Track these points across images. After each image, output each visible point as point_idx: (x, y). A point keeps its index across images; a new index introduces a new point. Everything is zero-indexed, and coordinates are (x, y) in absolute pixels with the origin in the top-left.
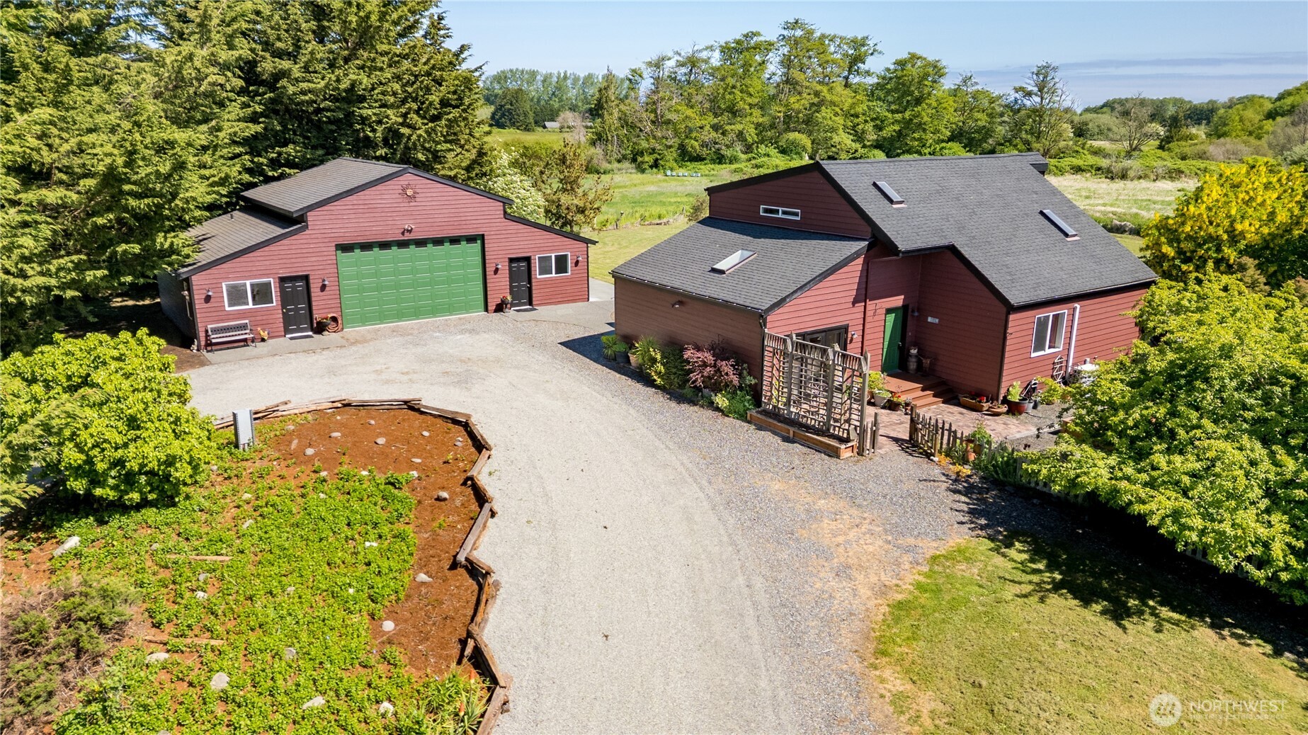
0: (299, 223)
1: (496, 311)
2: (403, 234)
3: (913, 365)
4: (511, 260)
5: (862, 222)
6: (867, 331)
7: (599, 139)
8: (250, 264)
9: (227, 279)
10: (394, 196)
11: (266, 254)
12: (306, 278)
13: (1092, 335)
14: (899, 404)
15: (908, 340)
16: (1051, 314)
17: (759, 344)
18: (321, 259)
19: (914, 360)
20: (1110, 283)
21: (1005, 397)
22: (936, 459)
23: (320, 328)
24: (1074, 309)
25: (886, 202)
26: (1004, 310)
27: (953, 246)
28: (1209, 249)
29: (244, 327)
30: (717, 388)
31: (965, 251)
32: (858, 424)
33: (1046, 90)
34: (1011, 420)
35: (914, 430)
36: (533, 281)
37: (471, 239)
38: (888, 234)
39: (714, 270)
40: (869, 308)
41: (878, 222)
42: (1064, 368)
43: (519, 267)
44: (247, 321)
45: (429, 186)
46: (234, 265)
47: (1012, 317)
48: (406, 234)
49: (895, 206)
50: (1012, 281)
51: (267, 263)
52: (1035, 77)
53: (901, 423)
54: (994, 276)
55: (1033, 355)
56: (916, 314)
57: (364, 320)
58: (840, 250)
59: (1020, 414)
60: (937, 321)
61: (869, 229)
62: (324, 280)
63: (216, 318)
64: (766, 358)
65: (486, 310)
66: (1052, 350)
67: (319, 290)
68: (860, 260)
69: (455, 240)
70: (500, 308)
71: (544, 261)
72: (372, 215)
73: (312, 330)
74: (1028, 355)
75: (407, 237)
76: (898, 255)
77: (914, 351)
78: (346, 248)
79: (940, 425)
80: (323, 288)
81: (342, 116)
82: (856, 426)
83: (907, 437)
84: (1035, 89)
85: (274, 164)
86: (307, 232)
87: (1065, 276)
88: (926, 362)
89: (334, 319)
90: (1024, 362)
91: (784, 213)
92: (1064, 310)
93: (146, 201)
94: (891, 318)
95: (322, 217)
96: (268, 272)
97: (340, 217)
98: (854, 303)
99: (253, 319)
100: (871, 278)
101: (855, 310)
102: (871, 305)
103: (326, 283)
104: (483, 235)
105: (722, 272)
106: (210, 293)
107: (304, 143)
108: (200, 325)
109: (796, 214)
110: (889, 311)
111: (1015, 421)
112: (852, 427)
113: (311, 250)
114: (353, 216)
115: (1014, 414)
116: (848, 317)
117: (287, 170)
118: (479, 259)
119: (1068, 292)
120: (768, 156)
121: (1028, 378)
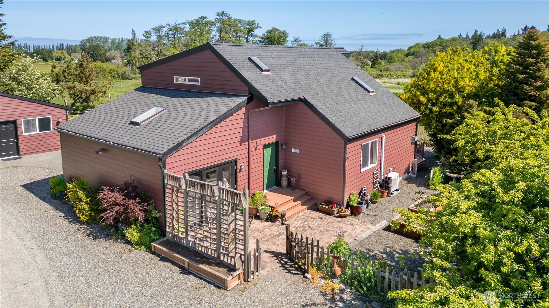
3: (284, 182)
5: (242, 84)
6: (251, 162)
7: (129, 63)
13: (392, 153)
14: (277, 217)
15: (280, 165)
16: (370, 142)
17: (161, 183)
19: (285, 179)
20: (398, 120)
21: (348, 203)
22: (309, 276)
24: (382, 137)
25: (258, 70)
26: (342, 141)
27: (305, 99)
28: (446, 97)
30: (128, 223)
31: (312, 102)
32: (242, 252)
33: (328, 44)
34: (354, 220)
35: (289, 247)
36: (20, 137)
38: (261, 91)
39: (132, 123)
40: (251, 145)
41: (253, 83)
42: (379, 176)
43: (6, 129)
47: (348, 146)
49: (264, 73)
50: (345, 121)
52: (323, 38)
53: (280, 235)
54: (333, 118)
55: (363, 170)
56: (284, 147)
58: (227, 104)
59: (359, 214)
60: (298, 151)
61: (247, 89)
64: (167, 195)
66: (372, 166)
68: (243, 111)
74: (359, 171)
76: (268, 106)
77: (285, 173)
79: (310, 242)
82: (241, 255)
83: (284, 251)
84: (324, 43)
87: (374, 117)
88: (293, 180)
90: (358, 176)
91: (189, 80)
92: (376, 139)
94: (269, 151)
98: (241, 143)
100: (251, 124)
101: (242, 147)
102: (253, 144)
105: (137, 124)
109: (197, 81)
110: (266, 146)
111: (356, 220)
112: (238, 255)
115: (355, 215)
116: (237, 153)
119: (378, 126)
121: (360, 187)
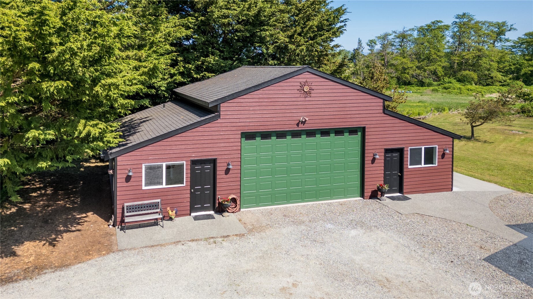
0: (213, 112)
1: (371, 197)
2: (298, 125)
4: (387, 151)
8: (168, 148)
9: (147, 160)
10: (293, 92)
11: (183, 139)
12: (214, 162)
18: (228, 145)
23: (221, 209)
29: (156, 205)
36: (405, 170)
37: (353, 131)
43: (392, 157)
44: (159, 200)
45: (323, 84)
46: (154, 148)
48: (300, 125)
51: (183, 147)
57: (258, 201)
62: (228, 165)
63: (132, 197)
65: (362, 195)
67: (224, 172)
69: (339, 132)
70: (374, 195)
71: (416, 153)
72: (274, 108)
73: (214, 209)
75: (301, 127)
78: (249, 136)
80: (227, 171)
81: (248, 35)
85: (198, 69)
86: (219, 121)
89: (234, 200)
93: (57, 83)
95: (232, 108)
96: (182, 155)
97: (247, 108)
99: (164, 198)
103: (231, 167)
104: (364, 129)
106: (130, 174)
107: (220, 55)
108: (118, 202)
113: (220, 137)
114: (258, 108)
117: (208, 74)
118: (358, 148)
120: (451, 83)
